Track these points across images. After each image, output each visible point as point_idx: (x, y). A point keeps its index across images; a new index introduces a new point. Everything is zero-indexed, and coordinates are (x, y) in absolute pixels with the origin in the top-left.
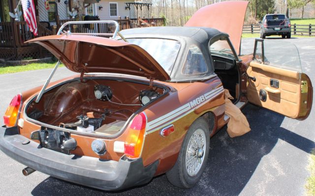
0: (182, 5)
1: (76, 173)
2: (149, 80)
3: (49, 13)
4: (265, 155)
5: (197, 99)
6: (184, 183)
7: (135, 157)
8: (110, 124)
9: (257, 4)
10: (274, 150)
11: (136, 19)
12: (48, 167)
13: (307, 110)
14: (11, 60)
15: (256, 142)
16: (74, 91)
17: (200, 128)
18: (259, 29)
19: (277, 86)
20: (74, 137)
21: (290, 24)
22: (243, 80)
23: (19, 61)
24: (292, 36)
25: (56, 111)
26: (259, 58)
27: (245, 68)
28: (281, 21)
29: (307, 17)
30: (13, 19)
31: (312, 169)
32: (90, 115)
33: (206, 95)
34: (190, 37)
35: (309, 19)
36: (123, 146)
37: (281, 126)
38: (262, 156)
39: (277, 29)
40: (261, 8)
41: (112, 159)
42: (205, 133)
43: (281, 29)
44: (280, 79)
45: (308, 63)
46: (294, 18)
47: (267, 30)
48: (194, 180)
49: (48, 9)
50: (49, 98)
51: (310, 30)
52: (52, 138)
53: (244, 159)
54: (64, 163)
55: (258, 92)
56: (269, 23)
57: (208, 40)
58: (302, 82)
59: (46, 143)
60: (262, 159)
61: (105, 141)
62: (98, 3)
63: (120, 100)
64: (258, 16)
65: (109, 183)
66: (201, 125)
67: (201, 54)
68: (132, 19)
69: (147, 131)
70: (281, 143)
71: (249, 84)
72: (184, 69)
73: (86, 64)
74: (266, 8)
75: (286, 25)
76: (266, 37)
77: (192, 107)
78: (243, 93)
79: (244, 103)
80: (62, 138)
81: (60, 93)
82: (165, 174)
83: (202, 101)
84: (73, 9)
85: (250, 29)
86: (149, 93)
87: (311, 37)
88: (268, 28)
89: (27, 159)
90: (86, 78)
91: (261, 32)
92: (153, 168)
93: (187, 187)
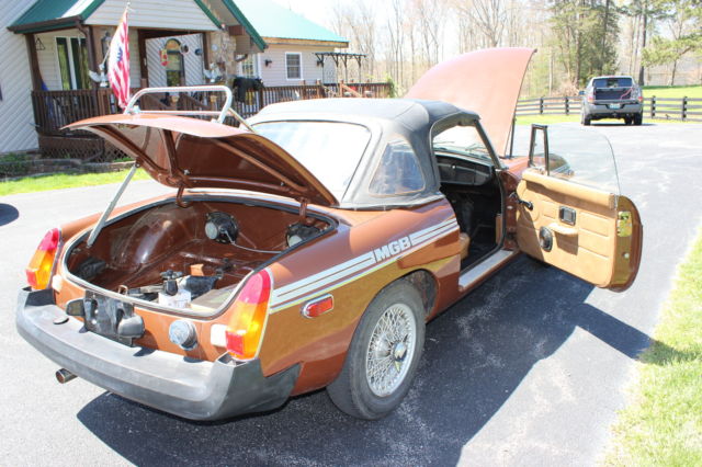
0: (432, 58)
1: (136, 384)
2: (298, 204)
3: (167, 72)
4: (541, 358)
5: (391, 245)
6: (362, 409)
7: (247, 357)
8: (223, 289)
9: (580, 56)
10: (563, 350)
11: (333, 85)
12: (90, 370)
13: (630, 271)
14: (94, 161)
15: (529, 332)
16: (167, 224)
17: (401, 301)
18: (578, 106)
19: (572, 220)
20: (140, 313)
21: (641, 97)
22: (510, 207)
23: (108, 164)
24: (644, 121)
25: (130, 261)
26: (539, 164)
27: (515, 182)
28: (624, 91)
29: (681, 83)
30: (98, 84)
31: (632, 391)
32: (197, 269)
33: (412, 236)
34: (391, 119)
35: (687, 86)
36: (224, 335)
37: (586, 301)
38: (535, 361)
39: (615, 106)
40: (589, 64)
41: (207, 359)
42: (414, 311)
43: (623, 106)
44: (577, 206)
45: (666, 176)
46: (656, 85)
47: (595, 107)
48: (386, 403)
49: (165, 64)
50: (120, 236)
51: (685, 109)
52: (103, 313)
53: (499, 364)
54: (117, 362)
55: (538, 232)
56: (598, 94)
57: (429, 126)
58: (620, 213)
59: (94, 322)
60: (535, 366)
61: (196, 323)
62: (263, 54)
63: (251, 243)
64: (581, 81)
65: (195, 406)
66: (402, 296)
67: (411, 151)
68: (327, 85)
69: (273, 307)
70: (580, 335)
71: (520, 216)
72: (374, 183)
73: (186, 171)
74: (598, 66)
75: (632, 99)
76: (593, 122)
77: (379, 260)
78: (509, 233)
79: (511, 253)
80: (120, 314)
81: (140, 226)
82: (324, 389)
83: (403, 248)
84: (211, 65)
85: (564, 106)
86: (303, 230)
87: (686, 123)
88: (596, 104)
89: (56, 353)
90: (187, 199)
91: (582, 111)
92: (286, 378)
93: (370, 417)
